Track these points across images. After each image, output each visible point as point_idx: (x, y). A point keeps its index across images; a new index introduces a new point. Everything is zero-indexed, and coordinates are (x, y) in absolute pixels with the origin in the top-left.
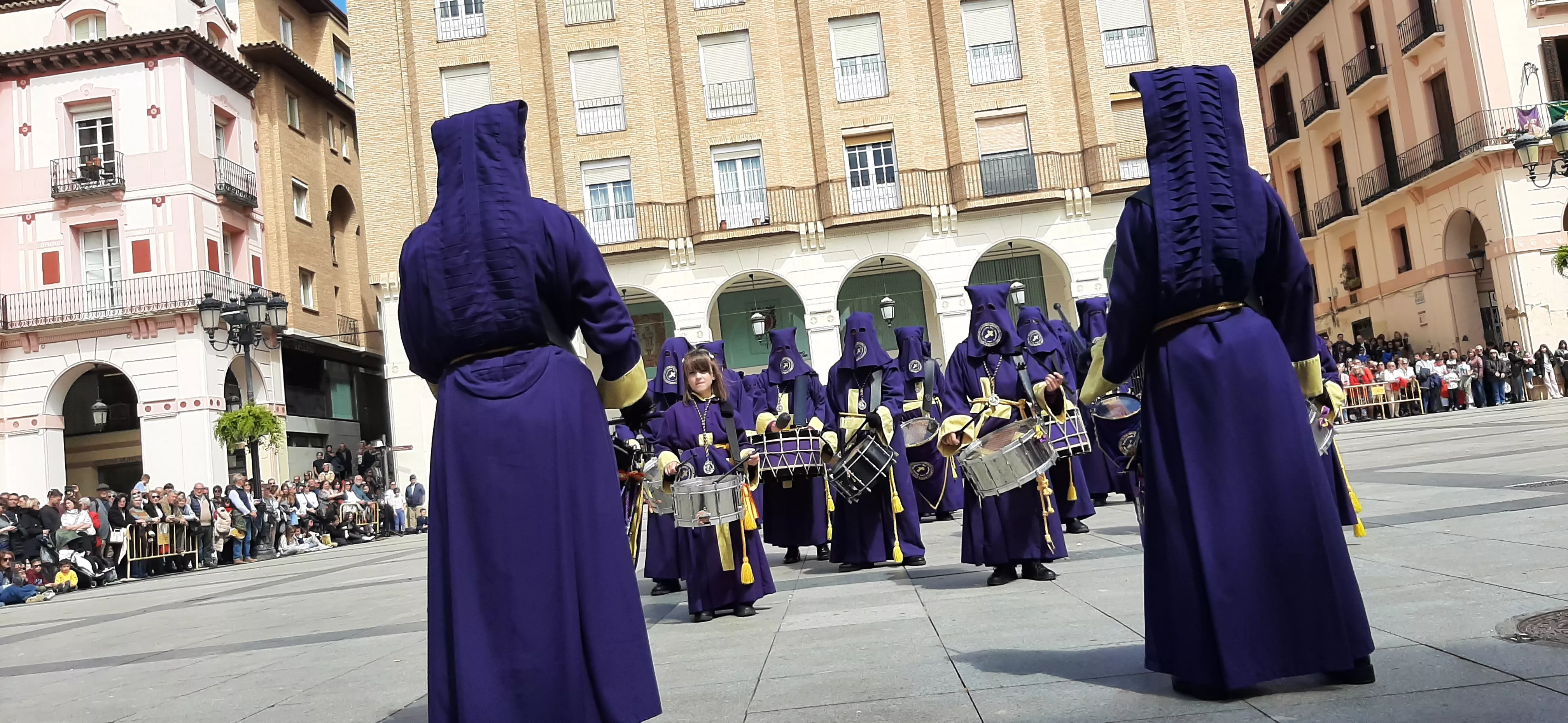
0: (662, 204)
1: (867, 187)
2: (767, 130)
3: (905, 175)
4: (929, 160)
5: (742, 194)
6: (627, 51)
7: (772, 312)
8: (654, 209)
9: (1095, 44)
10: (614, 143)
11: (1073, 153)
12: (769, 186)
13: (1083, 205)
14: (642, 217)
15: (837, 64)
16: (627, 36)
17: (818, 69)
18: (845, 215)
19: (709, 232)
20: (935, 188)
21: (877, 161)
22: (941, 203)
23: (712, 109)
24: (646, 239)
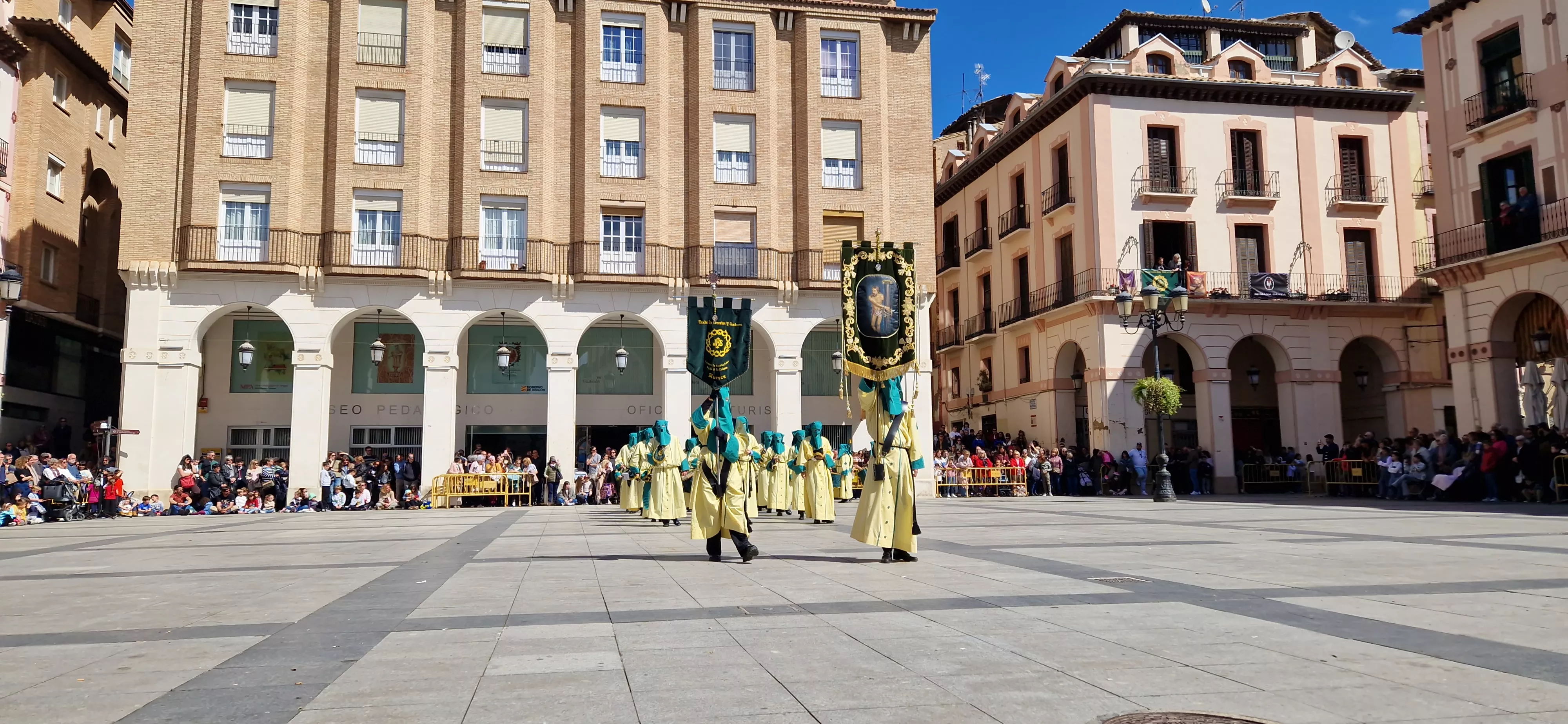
0: (427, 238)
1: (617, 252)
2: (534, 189)
3: (650, 247)
4: (673, 238)
5: (504, 241)
6: (413, 97)
7: (518, 348)
8: (419, 241)
9: (816, 167)
10: (389, 176)
11: (788, 253)
12: (529, 236)
13: (792, 296)
14: (407, 248)
15: (604, 144)
16: (415, 83)
17: (586, 145)
18: (594, 274)
19: (468, 270)
20: (674, 262)
21: (628, 231)
22: (678, 276)
23: (485, 162)
24: (407, 268)
